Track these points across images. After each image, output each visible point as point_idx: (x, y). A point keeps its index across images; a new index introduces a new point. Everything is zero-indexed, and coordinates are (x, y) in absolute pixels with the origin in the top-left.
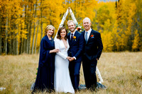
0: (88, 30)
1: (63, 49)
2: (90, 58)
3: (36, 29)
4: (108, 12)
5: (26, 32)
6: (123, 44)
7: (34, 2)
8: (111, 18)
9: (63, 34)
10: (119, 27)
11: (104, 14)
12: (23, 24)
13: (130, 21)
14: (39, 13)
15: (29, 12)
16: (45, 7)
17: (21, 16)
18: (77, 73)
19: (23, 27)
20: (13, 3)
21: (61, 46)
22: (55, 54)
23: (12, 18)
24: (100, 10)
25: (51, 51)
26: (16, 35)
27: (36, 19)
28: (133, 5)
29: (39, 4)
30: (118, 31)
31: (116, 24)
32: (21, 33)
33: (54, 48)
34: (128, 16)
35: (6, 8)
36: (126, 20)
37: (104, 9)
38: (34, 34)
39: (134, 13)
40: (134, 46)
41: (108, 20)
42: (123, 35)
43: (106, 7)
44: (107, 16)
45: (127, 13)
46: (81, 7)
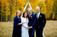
0: (38, 13)
1: (25, 23)
2: (39, 27)
3: (14, 11)
4: (42, 5)
5: (10, 13)
6: (48, 17)
7: (13, 1)
8: (43, 7)
9: (26, 15)
10: (47, 10)
11: (41, 5)
12: (9, 9)
13: (51, 8)
14: (15, 5)
15: (11, 5)
16: (18, 3)
17: (8, 6)
18: (33, 35)
19: (9, 11)
20: (4, 1)
21: (25, 21)
22: (21, 25)
23: (4, 7)
24: (39, 4)
25: (19, 24)
26: (6, 14)
27: (14, 7)
28: (53, 2)
29: (15, 1)
30: (46, 12)
31: (46, 9)
32: (8, 13)
33: (21, 22)
34: (50, 6)
35: (2, 3)
36: (50, 8)
37: (41, 3)
38: (13, 13)
39: (53, 5)
40: (53, 18)
41: (43, 8)
42: (49, 14)
43: (42, 3)
44: (42, 6)
45: (50, 5)
46: (32, 3)
